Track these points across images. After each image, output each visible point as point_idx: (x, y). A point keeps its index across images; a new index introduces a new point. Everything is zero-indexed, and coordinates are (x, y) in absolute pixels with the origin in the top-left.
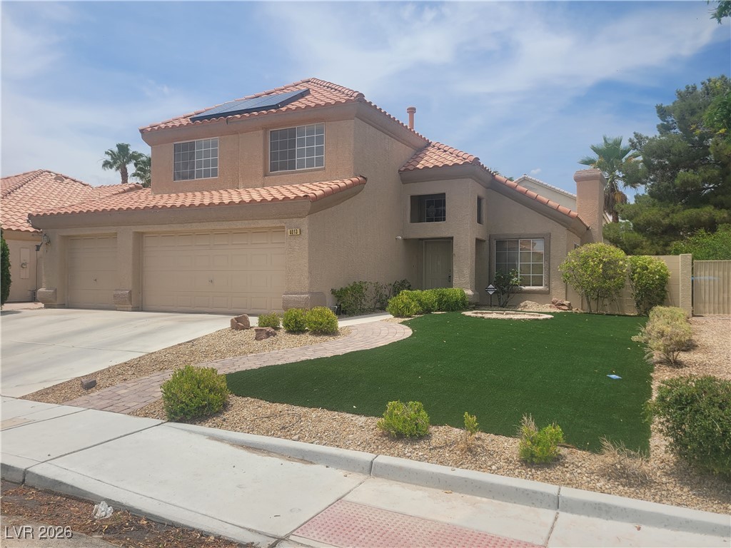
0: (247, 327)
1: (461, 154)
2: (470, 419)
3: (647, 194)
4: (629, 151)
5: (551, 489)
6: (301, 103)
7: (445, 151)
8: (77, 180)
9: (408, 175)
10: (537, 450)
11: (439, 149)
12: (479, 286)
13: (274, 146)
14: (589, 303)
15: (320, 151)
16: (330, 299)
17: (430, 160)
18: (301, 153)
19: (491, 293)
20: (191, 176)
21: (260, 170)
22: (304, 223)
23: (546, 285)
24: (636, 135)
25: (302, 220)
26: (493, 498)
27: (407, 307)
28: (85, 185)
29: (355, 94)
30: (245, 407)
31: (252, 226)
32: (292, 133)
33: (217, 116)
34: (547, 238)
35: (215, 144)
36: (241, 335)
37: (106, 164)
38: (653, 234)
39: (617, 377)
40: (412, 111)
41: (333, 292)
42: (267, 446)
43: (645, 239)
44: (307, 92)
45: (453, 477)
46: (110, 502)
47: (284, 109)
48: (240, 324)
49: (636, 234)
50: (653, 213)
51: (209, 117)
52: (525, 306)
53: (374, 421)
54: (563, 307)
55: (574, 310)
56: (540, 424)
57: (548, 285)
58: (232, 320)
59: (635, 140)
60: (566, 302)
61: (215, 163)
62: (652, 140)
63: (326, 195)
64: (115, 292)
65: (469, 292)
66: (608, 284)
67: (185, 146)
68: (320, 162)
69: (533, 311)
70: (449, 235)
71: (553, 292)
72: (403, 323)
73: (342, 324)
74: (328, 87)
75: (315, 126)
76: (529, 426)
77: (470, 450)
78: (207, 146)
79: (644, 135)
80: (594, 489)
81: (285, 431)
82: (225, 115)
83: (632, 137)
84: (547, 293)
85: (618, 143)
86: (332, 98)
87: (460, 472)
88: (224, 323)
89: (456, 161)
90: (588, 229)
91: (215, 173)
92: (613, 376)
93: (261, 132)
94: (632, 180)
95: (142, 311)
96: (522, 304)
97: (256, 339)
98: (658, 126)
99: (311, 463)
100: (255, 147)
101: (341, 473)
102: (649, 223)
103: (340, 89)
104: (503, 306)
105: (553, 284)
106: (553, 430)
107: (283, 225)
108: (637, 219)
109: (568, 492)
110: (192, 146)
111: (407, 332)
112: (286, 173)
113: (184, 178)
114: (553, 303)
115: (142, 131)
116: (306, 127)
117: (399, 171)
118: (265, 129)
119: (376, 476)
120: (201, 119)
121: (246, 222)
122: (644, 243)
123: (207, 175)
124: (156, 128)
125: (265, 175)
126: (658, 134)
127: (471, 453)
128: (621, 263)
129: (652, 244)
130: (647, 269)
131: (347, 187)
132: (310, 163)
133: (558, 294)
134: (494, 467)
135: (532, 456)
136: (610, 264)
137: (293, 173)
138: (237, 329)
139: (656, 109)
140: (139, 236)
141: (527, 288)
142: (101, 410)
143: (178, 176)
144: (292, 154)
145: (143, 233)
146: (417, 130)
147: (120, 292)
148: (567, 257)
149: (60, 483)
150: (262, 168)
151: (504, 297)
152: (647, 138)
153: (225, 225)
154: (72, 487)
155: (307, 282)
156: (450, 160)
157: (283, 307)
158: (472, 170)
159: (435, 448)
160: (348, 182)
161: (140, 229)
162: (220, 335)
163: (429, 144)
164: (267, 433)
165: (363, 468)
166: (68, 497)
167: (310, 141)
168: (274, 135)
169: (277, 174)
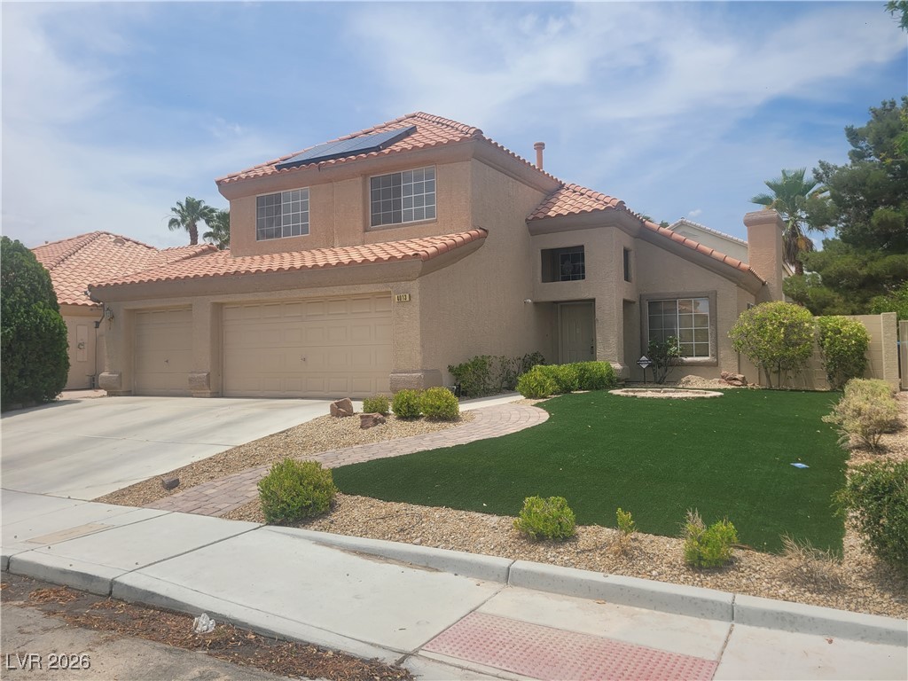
0: (350, 413)
1: (602, 197)
2: (624, 516)
3: (838, 238)
4: (814, 185)
5: (724, 597)
6: (406, 144)
7: (582, 194)
8: (140, 242)
9: (537, 225)
10: (705, 551)
11: (575, 192)
12: (628, 358)
13: (375, 196)
14: (768, 376)
15: (430, 199)
16: (446, 377)
17: (564, 205)
18: (408, 203)
19: (644, 366)
20: (278, 234)
21: (360, 225)
22: (415, 287)
23: (713, 355)
24: (822, 164)
25: (412, 283)
26: (655, 609)
27: (541, 385)
28: (149, 248)
29: (472, 131)
30: (356, 507)
31: (353, 292)
32: (397, 180)
33: (307, 162)
34: (712, 297)
35: (305, 196)
36: (343, 423)
37: (173, 222)
38: (849, 288)
39: (804, 466)
40: (540, 147)
41: (451, 369)
42: (384, 551)
43: (837, 295)
44: (413, 130)
45: (606, 585)
46: (211, 615)
47: (386, 151)
48: (341, 410)
49: (825, 290)
50: (846, 262)
51: (298, 164)
52: (688, 382)
53: (508, 521)
54: (736, 383)
55: (749, 385)
56: (708, 521)
57: (716, 355)
58: (332, 406)
59: (821, 171)
60: (739, 376)
61: (305, 218)
62: (842, 170)
63: (440, 252)
64: (190, 375)
65: (617, 366)
66: (791, 352)
67: (270, 199)
68: (431, 213)
69: (698, 387)
70: (591, 297)
71: (722, 363)
72: (537, 405)
73: (463, 407)
74: (438, 123)
75: (424, 170)
76: (695, 523)
77: (625, 553)
78: (295, 197)
79: (832, 163)
80: (775, 597)
81: (404, 533)
82: (317, 160)
83: (817, 166)
84: (715, 365)
85: (800, 176)
86: (444, 136)
87: (614, 579)
88: (323, 409)
89: (596, 206)
90: (764, 284)
91: (305, 230)
92: (798, 465)
93: (360, 179)
94: (819, 222)
95: (223, 397)
96: (684, 380)
97: (361, 427)
98: (849, 154)
99: (437, 570)
100: (353, 198)
101: (472, 582)
102: (842, 275)
103: (452, 125)
104: (660, 383)
105: (721, 355)
106: (725, 528)
107: (390, 289)
108: (826, 271)
109: (743, 600)
110: (278, 198)
111: (543, 416)
112: (390, 228)
113: (268, 237)
114: (723, 377)
115: (218, 183)
116: (413, 172)
117: (527, 220)
118: (365, 175)
119: (515, 584)
120: (289, 166)
121: (345, 287)
122: (836, 300)
123: (296, 232)
124: (235, 179)
125: (366, 231)
126: (849, 162)
127: (626, 557)
128: (807, 325)
129: (847, 301)
130: (840, 332)
131: (465, 242)
132: (419, 215)
133: (729, 367)
134: (654, 573)
135: (700, 558)
136: (792, 327)
137: (398, 226)
138: (337, 416)
139: (845, 132)
140: (218, 308)
141: (689, 359)
142: (188, 512)
143: (262, 234)
144: (397, 205)
145: (222, 304)
146: (546, 169)
147: (196, 375)
148: (738, 320)
149: (153, 595)
150: (361, 222)
151: (660, 371)
152: (836, 168)
153: (320, 292)
154: (167, 598)
155: (419, 358)
156: (588, 205)
157: (391, 388)
158: (616, 216)
159: (583, 551)
160: (466, 236)
161: (219, 299)
162: (318, 423)
163: (562, 186)
164: (383, 536)
165: (499, 575)
166: (163, 610)
167: (419, 189)
168: (375, 182)
169: (378, 229)
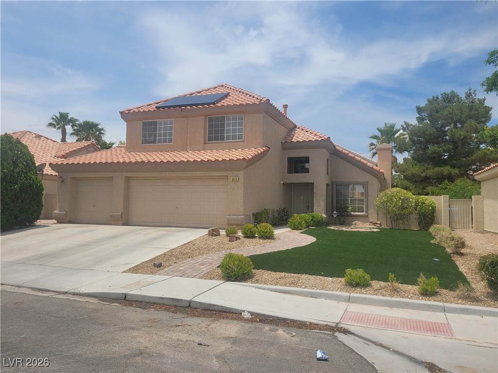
0: (218, 234)
1: (318, 134)
2: (391, 276)
3: (410, 157)
4: (399, 131)
5: (441, 304)
6: (225, 102)
7: (307, 132)
8: (49, 138)
9: (287, 145)
11: (303, 130)
12: (329, 212)
13: (210, 126)
14: (392, 223)
15: (240, 131)
17: (299, 136)
18: (228, 131)
19: (335, 216)
20: (154, 142)
21: (202, 140)
22: (241, 174)
23: (366, 212)
24: (406, 123)
25: (239, 172)
27: (300, 223)
28: (54, 141)
29: (265, 99)
32: (223, 119)
33: (174, 107)
34: (365, 185)
35: (171, 123)
37: (50, 125)
38: (416, 182)
39: (438, 260)
40: (285, 107)
42: (290, 291)
43: (412, 185)
45: (393, 301)
47: (219, 105)
48: (214, 233)
49: (406, 182)
50: (416, 170)
51: (169, 107)
52: (356, 224)
54: (377, 225)
55: (383, 227)
57: (367, 212)
58: (209, 231)
59: (405, 126)
60: (378, 222)
61: (171, 134)
62: (414, 126)
63: (253, 158)
64: (111, 214)
65: (324, 216)
66: (405, 212)
67: (150, 124)
68: (240, 137)
69: (361, 227)
70: (312, 182)
71: (370, 216)
72: (301, 233)
75: (238, 116)
76: (422, 279)
78: (166, 124)
79: (410, 123)
81: (292, 284)
82: (180, 106)
83: (403, 124)
84: (366, 216)
86: (245, 100)
87: (394, 299)
89: (316, 138)
90: (385, 179)
91: (170, 141)
92: (436, 259)
93: (203, 118)
94: (401, 150)
95: (128, 225)
96: (354, 223)
97: (229, 241)
98: (417, 118)
99: (316, 298)
100: (199, 127)
101: (335, 302)
102: (414, 175)
104: (341, 224)
105: (370, 211)
106: (434, 279)
107: (227, 175)
108: (405, 174)
110: (155, 123)
111: (314, 239)
112: (218, 143)
113: (148, 143)
114: (371, 222)
115: (122, 113)
116: (232, 116)
117: (282, 142)
118: (206, 116)
119: (353, 302)
120: (163, 107)
121: (204, 172)
122: (411, 187)
123: (165, 141)
124: (132, 111)
125: (205, 144)
126: (416, 122)
127: (395, 291)
128: (411, 200)
129: (415, 187)
131: (262, 153)
132: (234, 137)
133: (373, 218)
134: (409, 297)
135: (427, 291)
136: (405, 200)
137: (222, 143)
138: (212, 235)
139: (416, 108)
140: (128, 179)
141: (355, 213)
142: (181, 276)
143: (145, 141)
144: (223, 132)
145: (130, 177)
146: (288, 116)
147: (115, 214)
148: (378, 198)
149: (214, 305)
150: (203, 139)
151: (342, 219)
152: (412, 125)
153: (189, 174)
154: (222, 306)
155: (242, 209)
156: (312, 138)
157: (227, 223)
158: (326, 144)
159: (376, 290)
160: (262, 150)
161: (128, 175)
162: (201, 239)
163: (296, 126)
164: (285, 285)
165: (345, 299)
167: (234, 125)
168: (211, 120)
169: (212, 143)
